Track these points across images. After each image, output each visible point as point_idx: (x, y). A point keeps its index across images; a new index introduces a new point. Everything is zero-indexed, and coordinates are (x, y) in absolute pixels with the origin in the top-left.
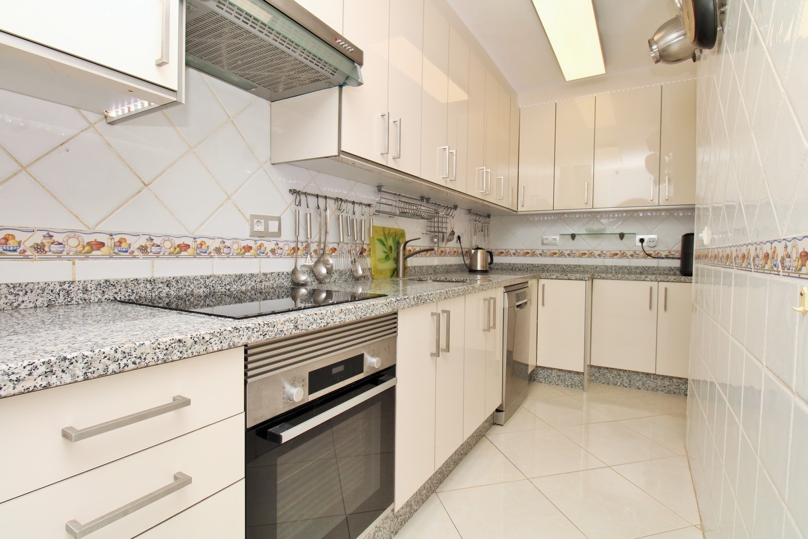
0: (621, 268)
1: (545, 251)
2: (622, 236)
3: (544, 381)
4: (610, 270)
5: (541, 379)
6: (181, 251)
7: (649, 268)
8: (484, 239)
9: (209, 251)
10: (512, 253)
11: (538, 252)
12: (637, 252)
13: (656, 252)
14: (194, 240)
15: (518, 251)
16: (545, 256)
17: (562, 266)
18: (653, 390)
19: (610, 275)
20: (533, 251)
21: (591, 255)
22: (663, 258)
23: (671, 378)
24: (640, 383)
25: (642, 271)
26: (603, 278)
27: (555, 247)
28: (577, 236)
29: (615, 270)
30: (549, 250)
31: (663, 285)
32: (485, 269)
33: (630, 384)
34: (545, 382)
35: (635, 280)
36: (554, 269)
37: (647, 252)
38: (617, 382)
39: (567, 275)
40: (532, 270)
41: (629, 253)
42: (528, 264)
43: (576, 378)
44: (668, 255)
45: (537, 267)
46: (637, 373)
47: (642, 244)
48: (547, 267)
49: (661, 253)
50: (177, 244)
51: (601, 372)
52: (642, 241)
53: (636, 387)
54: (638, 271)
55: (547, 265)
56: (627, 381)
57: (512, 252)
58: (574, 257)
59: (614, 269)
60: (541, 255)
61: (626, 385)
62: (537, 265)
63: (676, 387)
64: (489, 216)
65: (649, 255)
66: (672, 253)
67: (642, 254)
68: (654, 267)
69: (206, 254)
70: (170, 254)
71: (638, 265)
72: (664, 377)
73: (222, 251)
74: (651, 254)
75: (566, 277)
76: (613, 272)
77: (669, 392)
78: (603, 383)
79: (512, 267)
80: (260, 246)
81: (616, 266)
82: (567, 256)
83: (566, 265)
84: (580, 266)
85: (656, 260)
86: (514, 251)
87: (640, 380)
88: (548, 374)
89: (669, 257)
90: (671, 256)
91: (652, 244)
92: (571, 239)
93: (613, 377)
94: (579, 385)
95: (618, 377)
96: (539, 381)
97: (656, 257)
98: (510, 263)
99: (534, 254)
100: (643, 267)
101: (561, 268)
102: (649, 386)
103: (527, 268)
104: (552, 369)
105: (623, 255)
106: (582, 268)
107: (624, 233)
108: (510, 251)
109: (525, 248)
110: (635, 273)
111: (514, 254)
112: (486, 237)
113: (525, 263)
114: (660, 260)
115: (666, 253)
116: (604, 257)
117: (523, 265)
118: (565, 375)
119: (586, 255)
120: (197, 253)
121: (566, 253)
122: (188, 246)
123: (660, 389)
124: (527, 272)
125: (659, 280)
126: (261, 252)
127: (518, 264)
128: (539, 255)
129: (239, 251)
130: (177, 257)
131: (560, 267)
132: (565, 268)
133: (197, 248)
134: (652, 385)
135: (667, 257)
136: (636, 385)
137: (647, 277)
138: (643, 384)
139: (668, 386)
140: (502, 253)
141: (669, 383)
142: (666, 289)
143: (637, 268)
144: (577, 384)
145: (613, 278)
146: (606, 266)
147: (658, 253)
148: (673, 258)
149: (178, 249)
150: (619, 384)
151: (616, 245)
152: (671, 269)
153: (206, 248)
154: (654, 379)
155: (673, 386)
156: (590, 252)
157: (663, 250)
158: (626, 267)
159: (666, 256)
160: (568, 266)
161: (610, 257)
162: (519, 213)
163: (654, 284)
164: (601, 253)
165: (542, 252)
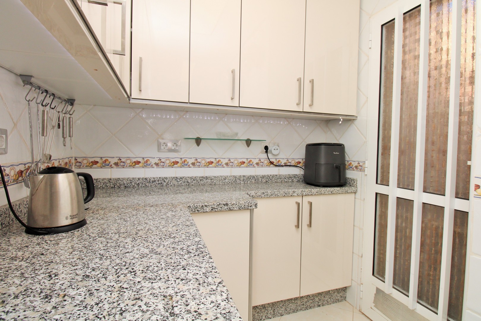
0: (249, 178)
1: (163, 160)
2: (248, 142)
4: (238, 181)
7: (273, 176)
8: (64, 141)
10: (112, 163)
11: (153, 161)
12: (262, 161)
15: (123, 160)
16: (163, 167)
18: (294, 312)
20: (145, 159)
21: (219, 164)
22: (282, 166)
25: (267, 180)
27: (175, 155)
28: (202, 141)
29: (243, 180)
30: (168, 158)
31: (306, 199)
33: (274, 314)
36: (176, 183)
37: (271, 160)
38: (262, 316)
40: (146, 186)
41: (255, 162)
42: (139, 179)
44: (286, 163)
45: (153, 181)
47: (266, 152)
48: (167, 181)
49: (281, 160)
52: (266, 148)
53: (279, 315)
55: (166, 178)
56: (272, 311)
57: (113, 161)
58: (199, 166)
59: (242, 179)
60: (157, 164)
61: (270, 316)
62: (152, 179)
64: (71, 102)
65: (272, 163)
66: (290, 161)
67: (266, 162)
68: (276, 175)
71: (264, 174)
74: (274, 162)
76: (242, 183)
77: (306, 309)
79: (115, 185)
81: (244, 176)
82: (191, 165)
83: (191, 178)
84: (207, 178)
85: (277, 168)
86: (116, 160)
89: (287, 164)
90: (289, 164)
91: (275, 152)
92: (196, 145)
97: (277, 165)
98: (109, 177)
99: (147, 164)
100: (268, 176)
101: (184, 182)
102: (291, 309)
103: (138, 185)
105: (250, 164)
106: (209, 181)
107: (251, 139)
109: (135, 156)
112: (68, 139)
113: (134, 177)
114: (281, 168)
115: (285, 161)
116: (232, 166)
117: (131, 180)
119: (213, 164)
121: (190, 161)
123: (300, 308)
125: (304, 194)
127: (124, 179)
128: (154, 166)
131: (184, 180)
132: (189, 181)
135: (286, 165)
136: (279, 313)
137: (294, 192)
138: (285, 310)
140: (96, 163)
141: (306, 300)
143: (263, 177)
146: (235, 177)
147: (279, 161)
148: (290, 166)
151: (243, 153)
152: (290, 177)
155: (310, 301)
156: (217, 160)
157: (283, 157)
158: (253, 177)
159: (285, 163)
160: (194, 179)
161: (237, 166)
162: (132, 101)
163: (299, 200)
164: (229, 162)
165: (159, 162)
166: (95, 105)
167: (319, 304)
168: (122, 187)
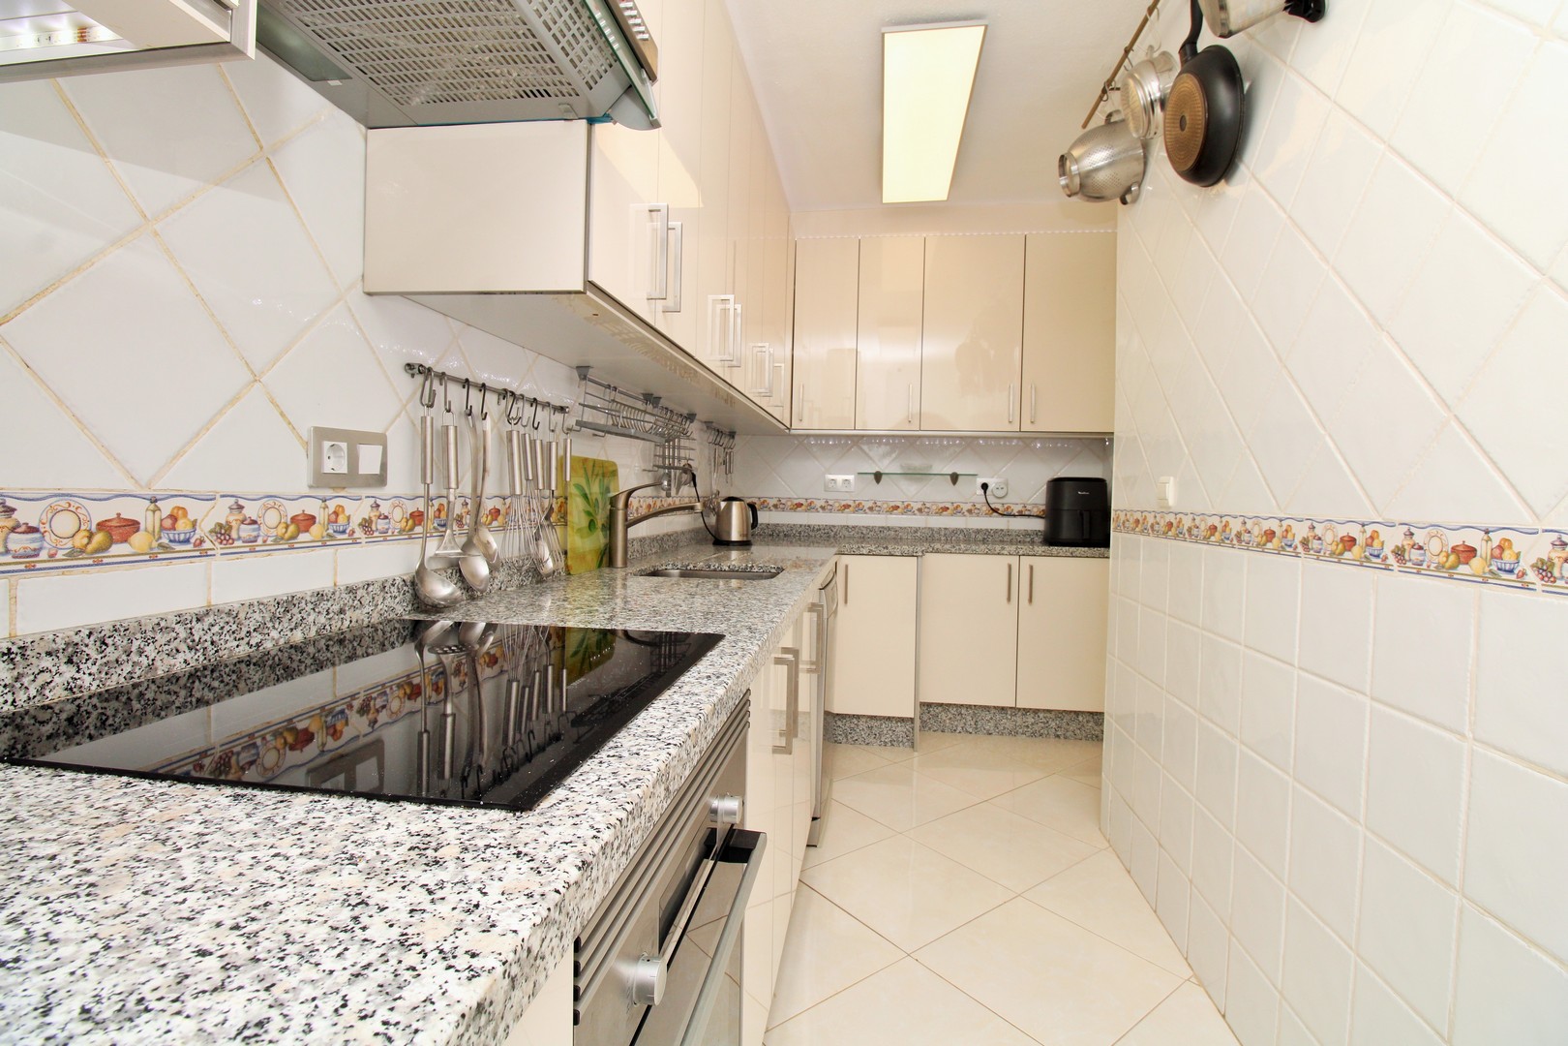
0: (955, 531)
1: (830, 503)
2: (955, 478)
3: (845, 740)
5: (839, 737)
6: (111, 542)
7: (996, 531)
9: (197, 536)
10: (771, 505)
11: (818, 504)
12: (978, 506)
13: (1006, 506)
14: (152, 506)
15: (783, 501)
16: (831, 511)
17: (860, 528)
18: (1010, 734)
19: (947, 546)
20: (809, 501)
21: (907, 509)
22: (1014, 516)
23: (1036, 711)
24: (992, 724)
25: (986, 537)
26: (937, 551)
27: (847, 496)
28: (883, 477)
29: (945, 535)
30: (837, 501)
31: (1026, 561)
32: (745, 539)
33: (976, 728)
34: (847, 742)
35: (987, 553)
36: (847, 534)
37: (993, 506)
38: (956, 726)
39: (887, 548)
40: (809, 536)
41: (965, 507)
42: (801, 526)
43: (900, 729)
44: (1022, 511)
45: (818, 530)
46: (987, 708)
47: (985, 493)
48: (835, 530)
49: (1013, 507)
50: (95, 521)
51: (932, 712)
52: (985, 486)
53: (985, 732)
54: (980, 537)
55: (834, 526)
56: (972, 723)
57: (772, 502)
58: (879, 512)
59: (943, 533)
60: (823, 508)
61: (970, 730)
62: (817, 527)
63: (1043, 725)
64: (732, 435)
65: (995, 511)
66: (1029, 507)
67: (985, 508)
68: (1002, 530)
69: (190, 547)
70: (73, 554)
71: (979, 527)
72: (1026, 711)
73: (234, 535)
74: (998, 509)
75: (885, 551)
77: (1033, 734)
78: (935, 731)
79: (773, 531)
80: (335, 512)
81: (946, 529)
82: (867, 511)
83: (867, 528)
84: (889, 529)
85: (1005, 519)
86: (775, 501)
87: (991, 718)
88: (853, 726)
89: (1024, 513)
90: (1027, 513)
91: (1000, 493)
92: (874, 482)
93: (950, 718)
94: (905, 740)
95: (958, 718)
96: (836, 741)
97: (1005, 513)
98: (767, 522)
99: (811, 507)
100: (987, 530)
101: (858, 533)
102: (1004, 728)
103: (800, 533)
104: (858, 717)
105: (957, 511)
107: (958, 473)
108: (768, 500)
109: (795, 497)
110: (976, 541)
111: (775, 506)
113: (795, 523)
114: (1012, 519)
115: (1019, 508)
116: (928, 514)
117: (792, 527)
118: (881, 725)
119: (899, 510)
120: (161, 546)
121: (867, 505)
122: (133, 525)
123: (1021, 731)
124: (800, 540)
125: (1021, 553)
126: (338, 532)
127: (784, 525)
128: (820, 509)
129: (281, 530)
130: (99, 563)
131: (857, 530)
132: (864, 532)
133: (162, 528)
134: (1009, 725)
135: (1021, 515)
136: (984, 729)
137: (1003, 549)
138: (996, 726)
139: (1032, 724)
141: (1033, 720)
142: (1031, 568)
143: (978, 531)
144: (900, 739)
145: (953, 550)
146: (932, 529)
147: (1007, 508)
148: (1029, 516)
149: (99, 538)
150: (959, 729)
151: (946, 494)
152: (1027, 534)
153: (189, 528)
154: (1011, 715)
155: (1039, 724)
156: (906, 504)
157: (1015, 501)
158: (962, 531)
159: (1019, 512)
160: (870, 529)
161: (936, 513)
162: (793, 432)
163: (1014, 560)
164: (923, 507)
165: (826, 504)
166: (754, 435)
167: (1059, 733)
168: (781, 534)
